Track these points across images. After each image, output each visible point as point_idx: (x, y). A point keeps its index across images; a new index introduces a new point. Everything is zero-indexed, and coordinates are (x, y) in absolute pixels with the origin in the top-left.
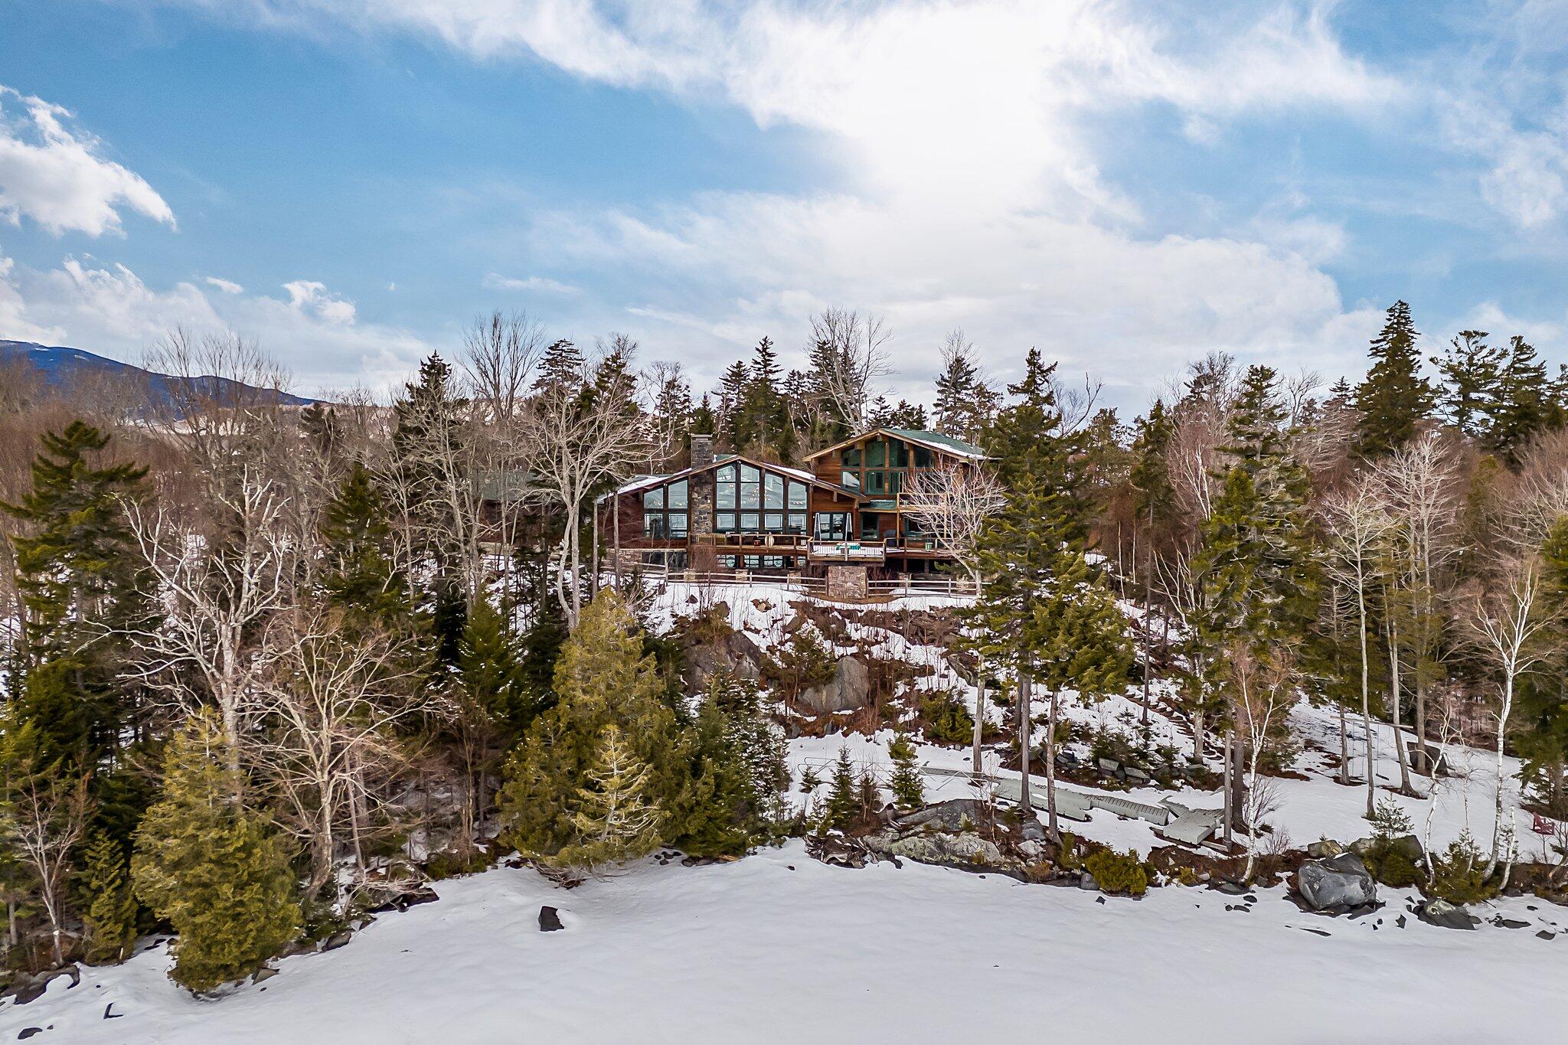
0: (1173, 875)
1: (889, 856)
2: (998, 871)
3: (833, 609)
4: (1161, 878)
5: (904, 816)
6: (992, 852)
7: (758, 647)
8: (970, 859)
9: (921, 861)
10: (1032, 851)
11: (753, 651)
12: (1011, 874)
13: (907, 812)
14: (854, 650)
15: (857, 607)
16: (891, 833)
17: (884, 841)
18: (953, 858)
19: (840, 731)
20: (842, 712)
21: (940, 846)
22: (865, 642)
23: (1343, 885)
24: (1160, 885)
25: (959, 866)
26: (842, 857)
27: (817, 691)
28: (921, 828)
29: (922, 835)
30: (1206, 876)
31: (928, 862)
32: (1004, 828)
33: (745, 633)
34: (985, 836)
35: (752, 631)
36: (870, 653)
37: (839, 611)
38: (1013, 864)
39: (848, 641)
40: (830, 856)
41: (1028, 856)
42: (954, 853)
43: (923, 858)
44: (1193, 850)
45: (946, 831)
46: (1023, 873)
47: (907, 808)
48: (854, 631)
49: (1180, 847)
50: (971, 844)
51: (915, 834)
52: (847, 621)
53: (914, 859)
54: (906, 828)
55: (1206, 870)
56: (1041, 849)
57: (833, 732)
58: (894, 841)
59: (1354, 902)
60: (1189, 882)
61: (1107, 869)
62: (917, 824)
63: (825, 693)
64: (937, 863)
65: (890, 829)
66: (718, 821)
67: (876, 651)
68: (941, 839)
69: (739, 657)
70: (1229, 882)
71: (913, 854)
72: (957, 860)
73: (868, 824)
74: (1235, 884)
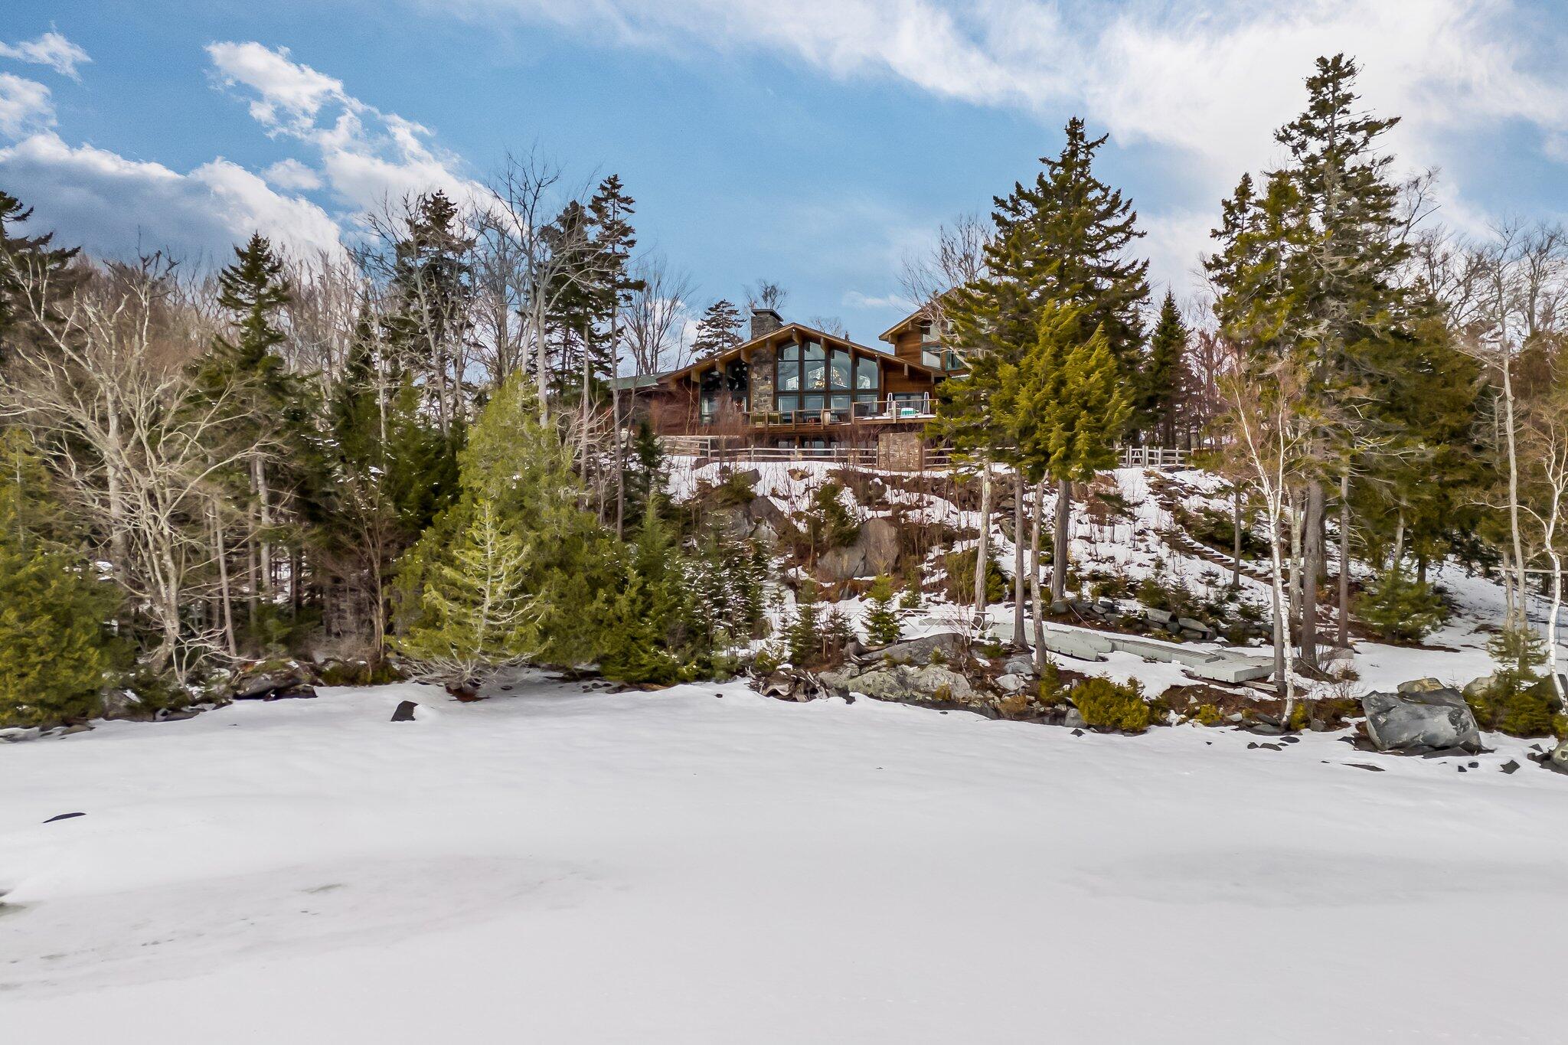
0: (1192, 715)
1: (843, 692)
2: (965, 706)
3: (877, 476)
4: (1173, 716)
5: (870, 651)
6: (962, 686)
7: (783, 513)
8: (933, 695)
9: (879, 698)
10: (1012, 686)
11: (774, 514)
12: (980, 711)
13: (876, 648)
14: (889, 513)
15: (905, 474)
16: (851, 668)
17: (841, 678)
18: (915, 694)
19: (858, 596)
20: (865, 578)
21: (902, 681)
22: (902, 506)
23: (1421, 717)
24: (1170, 725)
25: (922, 703)
26: (783, 688)
27: (838, 555)
28: (884, 662)
29: (884, 669)
30: (1238, 716)
31: (886, 699)
32: (985, 662)
33: (771, 499)
34: (956, 668)
35: (779, 497)
36: (905, 516)
37: (882, 478)
38: (986, 700)
39: (885, 505)
40: (771, 688)
41: (1005, 691)
42: (917, 688)
43: (882, 695)
44: (1230, 690)
45: (911, 663)
46: (996, 710)
47: (877, 644)
48: (891, 496)
49: (1212, 686)
50: (938, 677)
51: (877, 669)
52: (888, 487)
53: (871, 696)
54: (868, 663)
55: (1238, 709)
56: (1023, 683)
57: (850, 597)
58: (852, 677)
59: (1440, 743)
60: (1210, 722)
61: (1095, 699)
62: (881, 659)
63: (846, 557)
64: (896, 700)
65: (850, 665)
66: (642, 642)
67: (914, 515)
68: (905, 674)
69: (758, 522)
70: (1265, 722)
71: (871, 691)
72: (920, 696)
73: (828, 661)
74: (1276, 725)
